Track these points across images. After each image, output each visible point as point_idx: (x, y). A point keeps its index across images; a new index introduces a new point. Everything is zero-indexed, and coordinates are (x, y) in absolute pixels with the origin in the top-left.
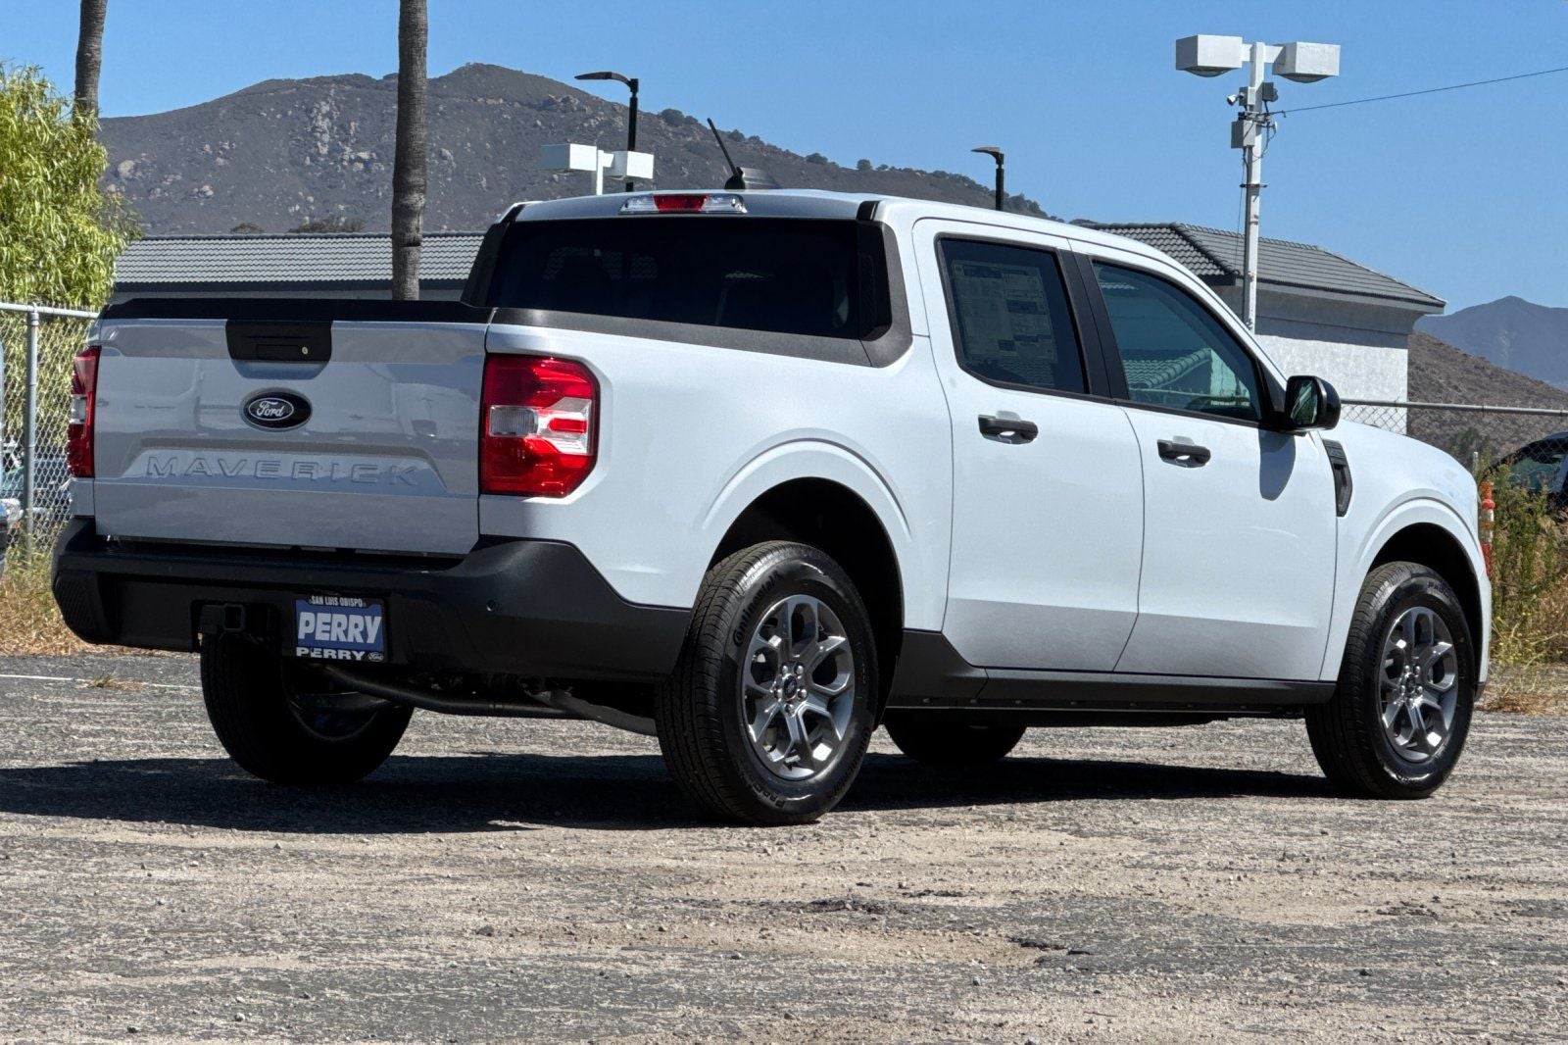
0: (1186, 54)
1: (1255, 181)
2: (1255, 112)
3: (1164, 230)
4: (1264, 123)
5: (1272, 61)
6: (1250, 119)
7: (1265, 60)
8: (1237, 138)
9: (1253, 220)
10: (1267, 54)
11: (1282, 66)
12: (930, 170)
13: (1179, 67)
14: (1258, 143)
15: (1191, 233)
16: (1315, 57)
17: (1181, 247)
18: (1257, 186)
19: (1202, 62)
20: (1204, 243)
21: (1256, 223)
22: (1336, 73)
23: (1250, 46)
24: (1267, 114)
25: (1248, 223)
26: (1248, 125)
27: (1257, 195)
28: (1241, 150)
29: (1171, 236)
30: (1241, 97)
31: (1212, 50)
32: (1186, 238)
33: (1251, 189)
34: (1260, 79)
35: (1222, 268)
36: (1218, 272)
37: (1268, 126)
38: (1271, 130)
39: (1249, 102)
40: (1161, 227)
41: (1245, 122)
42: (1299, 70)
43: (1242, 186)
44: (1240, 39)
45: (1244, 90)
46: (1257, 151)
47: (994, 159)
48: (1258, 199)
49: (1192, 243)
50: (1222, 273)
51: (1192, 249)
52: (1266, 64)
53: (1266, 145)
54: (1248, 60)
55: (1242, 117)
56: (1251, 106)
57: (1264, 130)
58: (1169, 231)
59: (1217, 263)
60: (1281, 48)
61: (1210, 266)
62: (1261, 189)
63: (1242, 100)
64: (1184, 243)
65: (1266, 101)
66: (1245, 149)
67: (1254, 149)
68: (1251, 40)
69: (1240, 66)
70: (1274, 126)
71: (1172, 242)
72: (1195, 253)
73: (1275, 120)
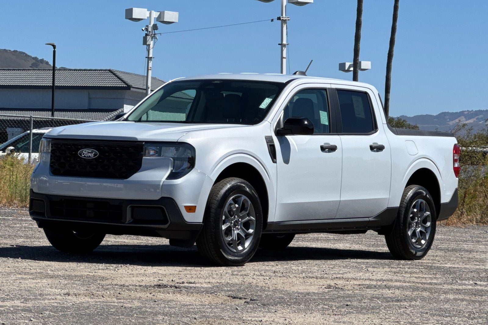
0: (129, 14)
1: (151, 56)
2: (151, 33)
3: (107, 71)
4: (154, 37)
5: (157, 17)
6: (149, 36)
7: (154, 16)
8: (145, 42)
9: (149, 68)
10: (155, 15)
11: (160, 19)
12: (12, 50)
13: (126, 18)
14: (152, 43)
15: (116, 72)
16: (170, 16)
17: (113, 77)
18: (151, 57)
19: (134, 17)
20: (120, 76)
21: (151, 70)
22: (177, 21)
23: (149, 12)
24: (155, 34)
25: (148, 70)
26: (148, 37)
27: (151, 60)
28: (146, 46)
29: (109, 74)
30: (146, 28)
31: (138, 13)
32: (114, 74)
33: (149, 59)
34: (152, 23)
35: (126, 84)
36: (125, 86)
37: (155, 38)
38: (156, 39)
39: (149, 30)
40: (106, 70)
41: (148, 36)
42: (165, 20)
43: (146, 57)
44: (146, 10)
45: (147, 26)
46: (151, 46)
47: (52, 47)
48: (151, 62)
49: (116, 76)
50: (126, 86)
51: (116, 78)
52: (155, 18)
53: (154, 45)
54: (149, 16)
55: (147, 35)
56: (150, 32)
57: (154, 39)
58: (109, 72)
59: (124, 82)
60: (159, 13)
61: (122, 83)
62: (152, 59)
63: (147, 29)
64: (114, 76)
65: (154, 30)
66: (147, 45)
67: (150, 45)
68: (150, 10)
69: (146, 18)
70: (157, 38)
71: (110, 75)
72: (117, 79)
73: (157, 36)
